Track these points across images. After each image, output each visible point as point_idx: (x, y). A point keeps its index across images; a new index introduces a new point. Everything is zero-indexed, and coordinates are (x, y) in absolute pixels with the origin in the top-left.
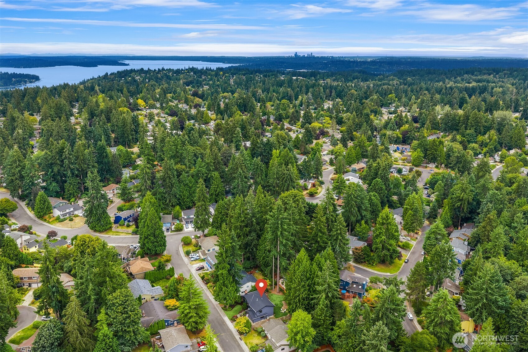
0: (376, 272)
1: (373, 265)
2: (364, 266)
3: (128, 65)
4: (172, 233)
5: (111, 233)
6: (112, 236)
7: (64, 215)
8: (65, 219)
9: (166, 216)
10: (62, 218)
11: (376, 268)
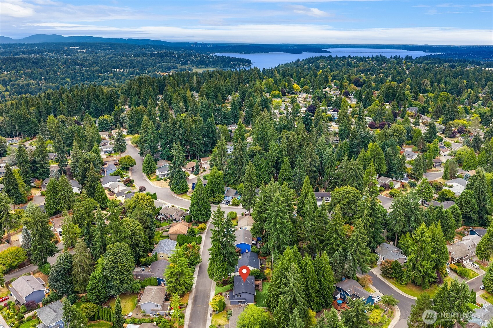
0: (401, 292)
1: (401, 284)
2: (392, 282)
3: (329, 52)
4: (229, 207)
5: (185, 197)
6: (184, 199)
7: (162, 175)
8: (161, 179)
9: (231, 190)
10: (160, 177)
11: (405, 289)
